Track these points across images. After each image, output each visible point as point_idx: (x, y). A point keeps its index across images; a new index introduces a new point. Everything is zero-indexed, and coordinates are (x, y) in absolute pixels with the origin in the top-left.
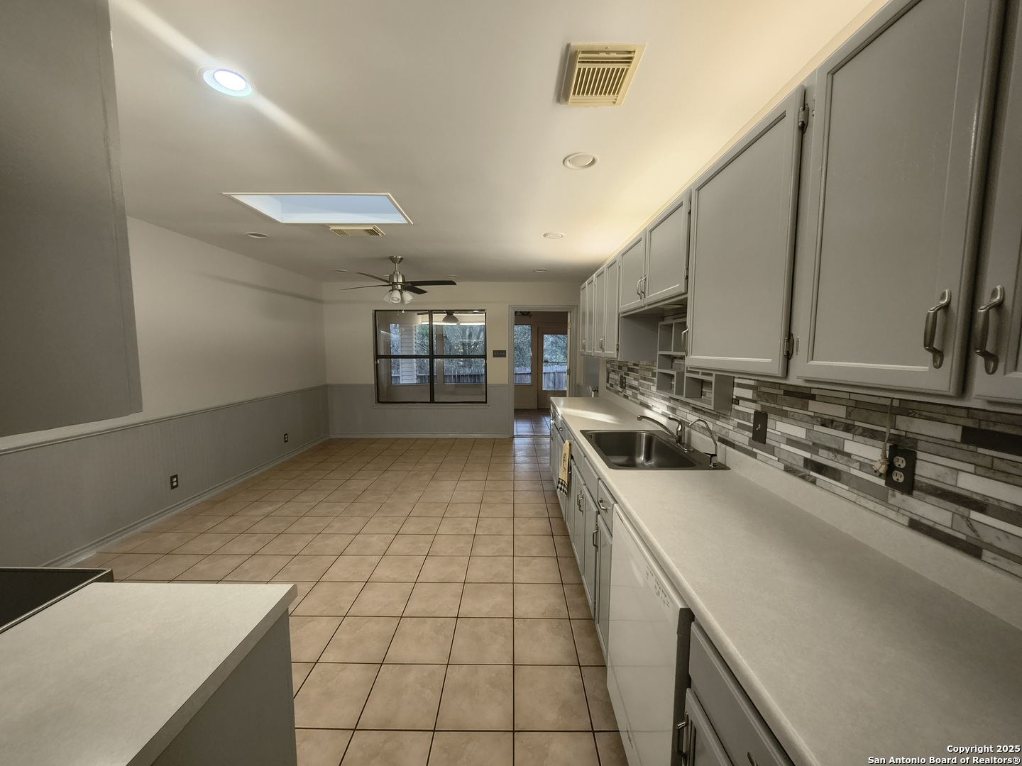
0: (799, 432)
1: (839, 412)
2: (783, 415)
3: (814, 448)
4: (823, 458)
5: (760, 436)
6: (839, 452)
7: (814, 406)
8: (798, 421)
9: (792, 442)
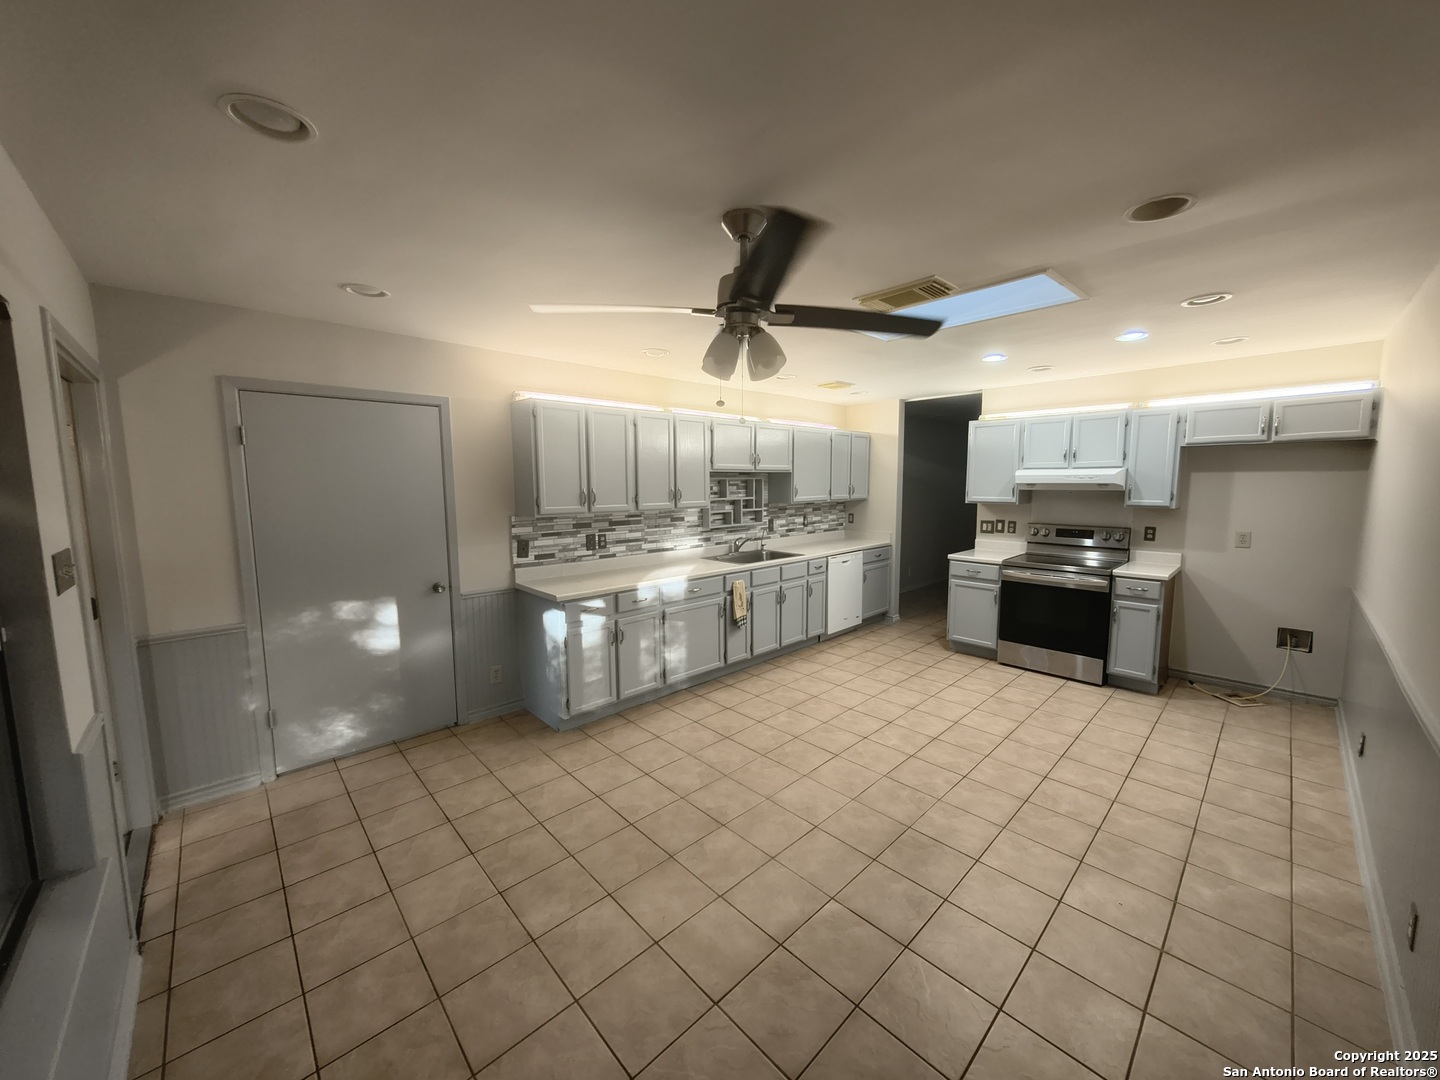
0: (783, 522)
1: (793, 511)
2: (778, 518)
3: (787, 525)
4: (791, 527)
5: (771, 529)
6: (794, 523)
7: (787, 512)
8: (783, 518)
9: (782, 526)
